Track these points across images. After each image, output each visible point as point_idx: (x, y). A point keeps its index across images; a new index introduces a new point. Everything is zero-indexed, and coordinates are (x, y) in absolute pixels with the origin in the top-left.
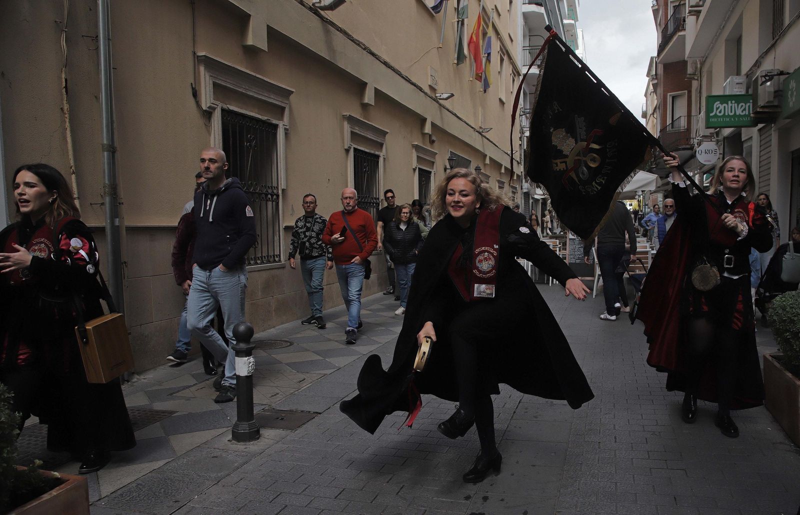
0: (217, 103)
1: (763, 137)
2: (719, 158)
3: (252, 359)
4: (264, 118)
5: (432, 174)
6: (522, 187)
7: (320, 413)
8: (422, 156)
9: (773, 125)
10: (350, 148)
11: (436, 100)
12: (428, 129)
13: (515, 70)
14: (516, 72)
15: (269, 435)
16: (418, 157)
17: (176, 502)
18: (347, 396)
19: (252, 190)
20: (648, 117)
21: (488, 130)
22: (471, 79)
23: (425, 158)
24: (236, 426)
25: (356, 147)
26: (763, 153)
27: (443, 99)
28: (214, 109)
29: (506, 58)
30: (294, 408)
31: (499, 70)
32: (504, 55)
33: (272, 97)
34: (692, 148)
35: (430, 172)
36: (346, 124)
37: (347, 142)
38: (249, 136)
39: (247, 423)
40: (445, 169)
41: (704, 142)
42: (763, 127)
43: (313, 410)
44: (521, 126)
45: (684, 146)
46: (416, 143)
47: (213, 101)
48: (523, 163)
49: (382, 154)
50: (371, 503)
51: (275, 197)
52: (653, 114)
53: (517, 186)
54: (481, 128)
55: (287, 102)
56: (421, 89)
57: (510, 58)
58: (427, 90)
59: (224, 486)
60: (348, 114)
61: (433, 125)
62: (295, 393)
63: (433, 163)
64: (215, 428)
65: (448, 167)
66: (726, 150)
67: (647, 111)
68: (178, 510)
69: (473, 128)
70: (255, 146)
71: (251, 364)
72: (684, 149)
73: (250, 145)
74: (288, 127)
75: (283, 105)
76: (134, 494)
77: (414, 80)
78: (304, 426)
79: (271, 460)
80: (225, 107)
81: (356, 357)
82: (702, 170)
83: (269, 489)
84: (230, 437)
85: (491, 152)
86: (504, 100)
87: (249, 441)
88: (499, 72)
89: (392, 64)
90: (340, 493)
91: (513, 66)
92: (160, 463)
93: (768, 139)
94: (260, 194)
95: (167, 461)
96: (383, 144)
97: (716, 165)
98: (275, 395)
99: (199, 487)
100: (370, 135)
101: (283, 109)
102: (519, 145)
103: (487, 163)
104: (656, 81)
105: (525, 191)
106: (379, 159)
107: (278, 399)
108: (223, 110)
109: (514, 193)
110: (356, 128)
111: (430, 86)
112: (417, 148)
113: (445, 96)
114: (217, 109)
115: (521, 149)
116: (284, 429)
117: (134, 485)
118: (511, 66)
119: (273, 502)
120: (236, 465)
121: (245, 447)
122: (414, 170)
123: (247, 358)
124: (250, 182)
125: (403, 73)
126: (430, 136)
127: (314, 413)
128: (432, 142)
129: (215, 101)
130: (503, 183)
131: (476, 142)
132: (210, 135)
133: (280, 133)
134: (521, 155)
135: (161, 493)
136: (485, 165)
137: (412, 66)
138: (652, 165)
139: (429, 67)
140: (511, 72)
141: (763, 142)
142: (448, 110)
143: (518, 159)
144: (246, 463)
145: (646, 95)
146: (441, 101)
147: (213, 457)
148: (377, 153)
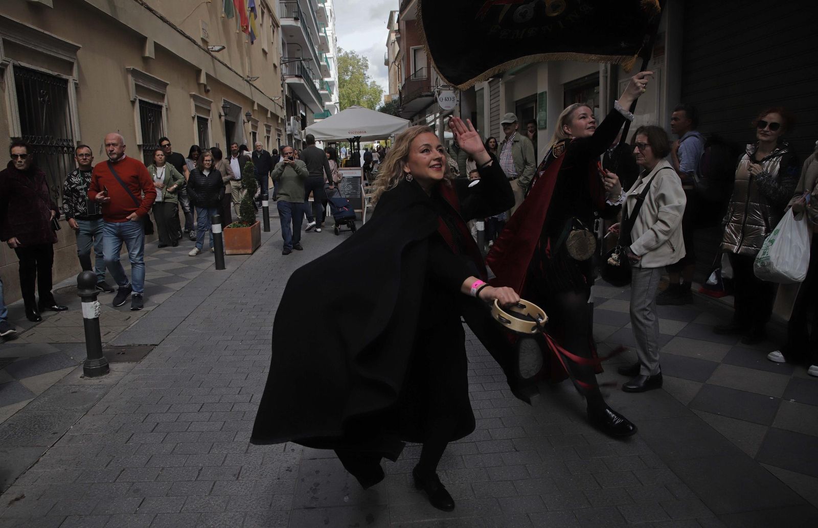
0: (9, 59)
1: (492, 88)
2: (456, 105)
3: (98, 303)
4: (55, 73)
5: (209, 121)
6: (285, 129)
7: (156, 345)
8: (199, 104)
9: (500, 79)
10: (135, 99)
11: (208, 52)
12: (203, 80)
13: (275, 22)
14: (276, 24)
15: (118, 368)
16: (196, 106)
17: (54, 433)
18: (176, 328)
19: (49, 143)
20: (390, 64)
21: (255, 79)
22: (238, 31)
23: (202, 107)
24: (86, 364)
25: (141, 98)
26: (492, 101)
27: (215, 51)
28: (6, 66)
29: (266, 11)
30: (131, 343)
31: (261, 22)
32: (264, 8)
33: (61, 52)
34: (433, 95)
35: (207, 120)
36: (130, 77)
37: (133, 94)
38: (42, 91)
39: (98, 360)
40: (220, 116)
41: (443, 91)
42: (492, 81)
43: (149, 343)
44: (282, 73)
45: (426, 93)
46: (194, 93)
47: (4, 58)
48: (285, 108)
49: (164, 104)
50: (231, 411)
51: (71, 149)
52: (395, 62)
53: (282, 129)
54: (248, 77)
55: (75, 57)
56: (194, 42)
57: (269, 11)
58: (200, 43)
59: (94, 415)
60: (132, 67)
61: (208, 76)
62: (127, 329)
63: (209, 111)
64: (62, 368)
65: (223, 114)
66: (462, 97)
67: (389, 59)
68: (59, 440)
69: (241, 77)
70: (48, 101)
71: (97, 308)
72: (427, 96)
73: (44, 100)
74: (77, 82)
75: (71, 60)
76: (10, 433)
77: (188, 33)
78: (148, 357)
79: (129, 389)
80: (16, 63)
81: (172, 293)
82: (443, 115)
83: (136, 412)
84: (82, 373)
85: (258, 99)
86: (266, 50)
87: (101, 375)
88: (261, 25)
89: (168, 19)
90: (201, 407)
91: (272, 19)
92: (23, 404)
93: (496, 90)
94: (57, 147)
95: (28, 401)
96: (165, 95)
97: (454, 110)
98: (108, 333)
99: (70, 419)
100: (152, 87)
101: (71, 64)
102: (281, 92)
103: (255, 109)
104: (399, 36)
105: (288, 133)
106: (162, 109)
107: (112, 337)
108: (15, 67)
109: (279, 135)
110: (140, 81)
111: (202, 39)
112: (194, 97)
113: (217, 48)
114: (9, 66)
115: (283, 95)
116: (129, 361)
117: (6, 425)
118: (271, 19)
119: (145, 421)
120: (97, 396)
121: (98, 381)
122: (193, 118)
123: (94, 302)
124: (46, 136)
125: (178, 27)
126: (205, 86)
127: (151, 345)
128: (207, 91)
129: (7, 58)
130: (269, 127)
131: (246, 90)
132: (4, 91)
133: (70, 88)
134: (283, 100)
135: (35, 428)
136: (254, 110)
137: (185, 20)
138: (398, 109)
139: (200, 21)
140: (271, 24)
141: (493, 92)
142: (219, 61)
143: (281, 104)
144: (106, 393)
145: (387, 45)
146: (212, 53)
147: (72, 393)
148: (160, 103)
